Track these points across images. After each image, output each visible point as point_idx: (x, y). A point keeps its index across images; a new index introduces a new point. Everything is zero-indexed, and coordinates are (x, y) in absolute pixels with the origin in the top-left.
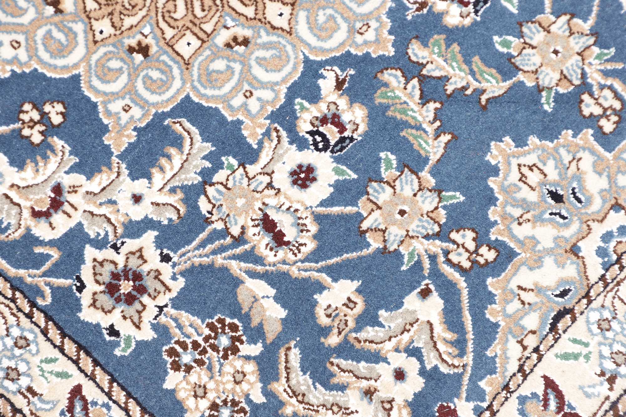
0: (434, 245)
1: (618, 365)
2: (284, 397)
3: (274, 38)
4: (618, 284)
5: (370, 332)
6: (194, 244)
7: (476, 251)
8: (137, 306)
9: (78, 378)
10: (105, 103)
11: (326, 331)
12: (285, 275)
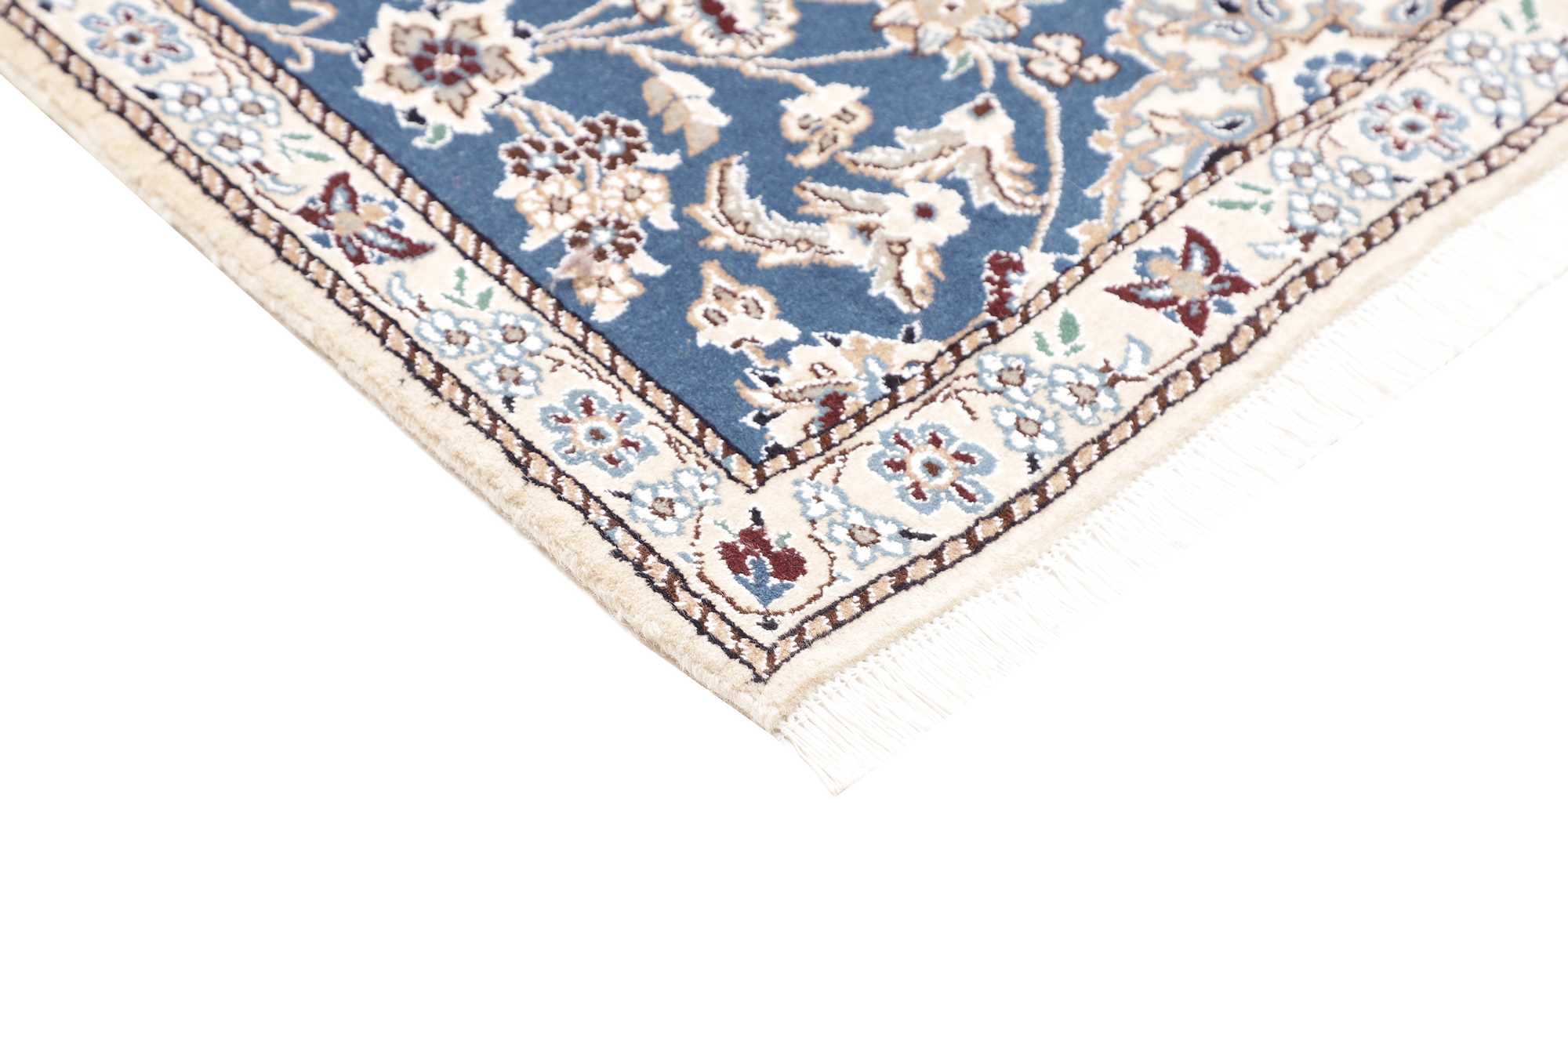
0: (1005, 50)
1: (1321, 220)
2: (712, 225)
4: (1330, 122)
5: (877, 153)
6: (576, 19)
7: (1080, 63)
8: (462, 87)
9: (341, 163)
11: (799, 148)
12: (735, 73)
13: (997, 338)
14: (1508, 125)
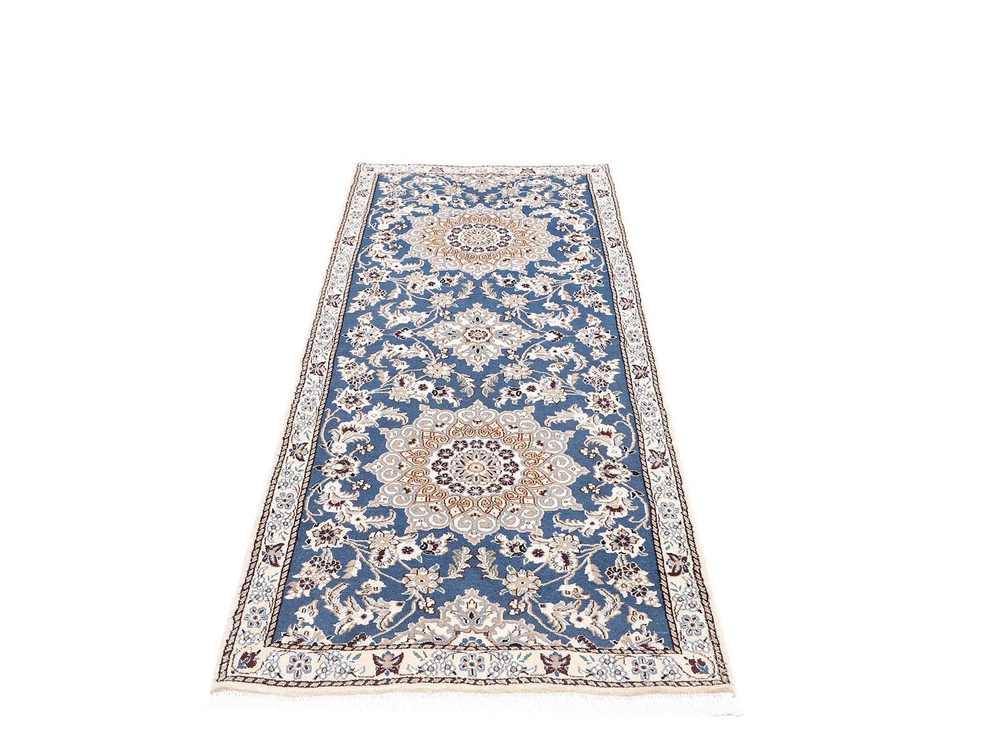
0: (419, 596)
1: (428, 670)
2: (327, 593)
3: (446, 515)
4: (458, 652)
5: (371, 600)
6: (357, 541)
7: (428, 608)
8: (323, 541)
9: (286, 543)
10: (381, 494)
11: (360, 589)
12: (369, 567)
13: (343, 649)
14: (491, 677)
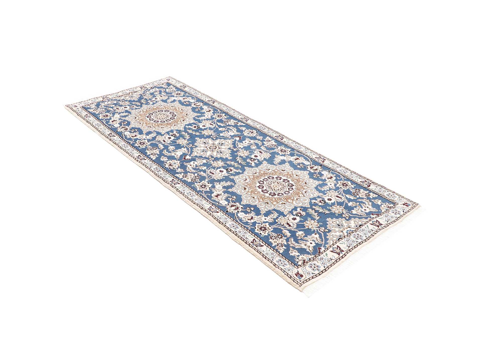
0: (317, 229)
1: (350, 245)
2: (290, 244)
3: (289, 203)
4: (350, 236)
5: (306, 238)
6: (275, 225)
7: (325, 230)
8: (265, 231)
9: (254, 238)
10: (261, 208)
11: (298, 237)
12: (291, 230)
13: (320, 255)
14: (367, 237)
